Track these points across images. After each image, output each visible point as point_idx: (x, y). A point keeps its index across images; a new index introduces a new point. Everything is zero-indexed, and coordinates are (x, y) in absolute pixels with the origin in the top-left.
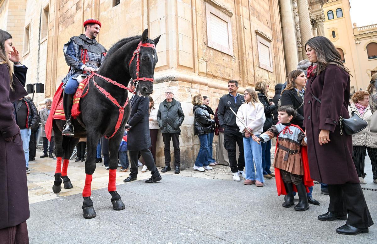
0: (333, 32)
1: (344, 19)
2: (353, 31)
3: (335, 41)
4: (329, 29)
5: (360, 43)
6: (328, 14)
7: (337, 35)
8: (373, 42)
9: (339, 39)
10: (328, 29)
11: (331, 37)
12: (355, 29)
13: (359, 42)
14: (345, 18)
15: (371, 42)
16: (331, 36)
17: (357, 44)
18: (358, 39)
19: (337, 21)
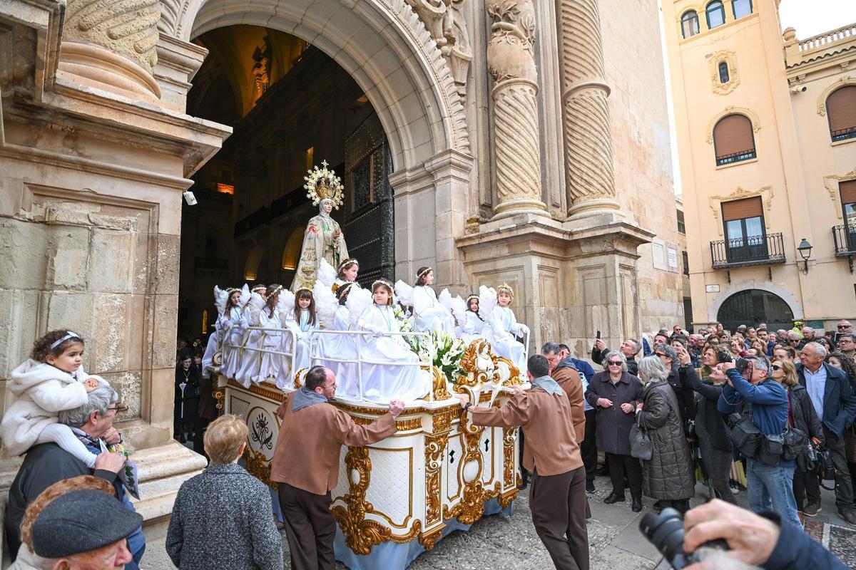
0: (723, 66)
1: (755, 20)
2: (782, 55)
3: (726, 95)
4: (709, 59)
5: (804, 89)
6: (707, 14)
7: (735, 71)
8: (848, 82)
9: (738, 84)
10: (707, 57)
11: (715, 82)
12: (789, 46)
13: (800, 88)
14: (758, 15)
15: (841, 84)
16: (714, 79)
17: (795, 94)
18: (797, 78)
19: (733, 29)
